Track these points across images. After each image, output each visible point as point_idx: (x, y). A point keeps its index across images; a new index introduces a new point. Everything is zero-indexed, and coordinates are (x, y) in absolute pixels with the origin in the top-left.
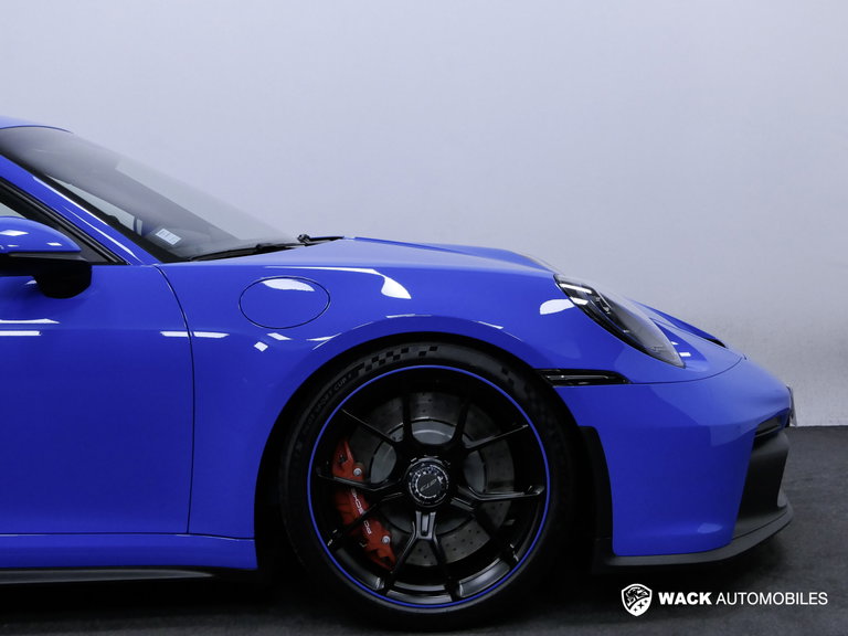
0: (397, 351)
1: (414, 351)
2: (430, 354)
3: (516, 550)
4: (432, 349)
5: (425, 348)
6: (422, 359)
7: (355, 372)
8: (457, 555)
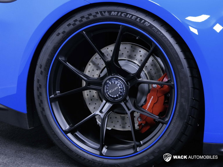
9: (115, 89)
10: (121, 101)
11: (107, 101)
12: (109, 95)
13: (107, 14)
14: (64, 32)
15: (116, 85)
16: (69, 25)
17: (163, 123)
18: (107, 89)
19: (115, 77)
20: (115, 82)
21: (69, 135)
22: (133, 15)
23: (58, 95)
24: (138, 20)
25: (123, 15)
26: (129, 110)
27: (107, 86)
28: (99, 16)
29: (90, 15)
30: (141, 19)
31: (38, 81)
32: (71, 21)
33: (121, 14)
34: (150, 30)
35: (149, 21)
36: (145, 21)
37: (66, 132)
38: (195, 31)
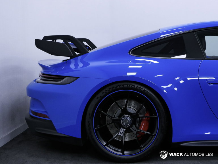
9: (127, 122)
10: (130, 127)
11: (123, 128)
12: (124, 125)
13: (122, 86)
14: (101, 97)
15: (127, 120)
16: (103, 93)
17: (153, 136)
18: (122, 122)
19: (126, 116)
20: (126, 119)
21: (106, 147)
22: (135, 86)
23: (99, 127)
24: (138, 88)
25: (130, 86)
26: (135, 131)
27: (123, 121)
28: (118, 87)
29: (114, 87)
30: (139, 88)
31: (88, 122)
32: (104, 91)
33: (129, 86)
34: (144, 92)
36: (141, 88)
37: (105, 146)
38: (165, 91)
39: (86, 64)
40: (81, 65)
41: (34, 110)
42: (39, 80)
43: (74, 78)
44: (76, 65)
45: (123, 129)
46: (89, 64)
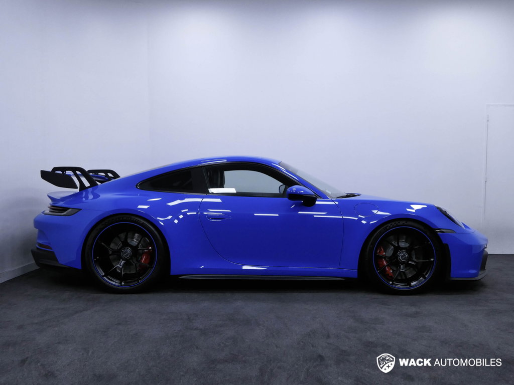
0: (397, 223)
1: (401, 223)
2: (406, 224)
3: (426, 274)
4: (406, 222)
5: (404, 222)
6: (404, 225)
7: (386, 228)
8: (409, 276)
9: (127, 254)
11: (123, 260)
12: (124, 257)
14: (100, 228)
15: (127, 252)
16: (102, 225)
17: (151, 268)
18: (122, 254)
19: (127, 248)
21: (105, 278)
23: (99, 259)
24: (137, 221)
26: (134, 263)
28: (118, 220)
31: (88, 253)
33: (128, 219)
35: (142, 221)
37: (103, 276)
39: (96, 196)
40: (91, 197)
41: (40, 242)
42: (47, 211)
43: (77, 210)
44: (87, 197)
45: (123, 262)
46: (99, 196)
